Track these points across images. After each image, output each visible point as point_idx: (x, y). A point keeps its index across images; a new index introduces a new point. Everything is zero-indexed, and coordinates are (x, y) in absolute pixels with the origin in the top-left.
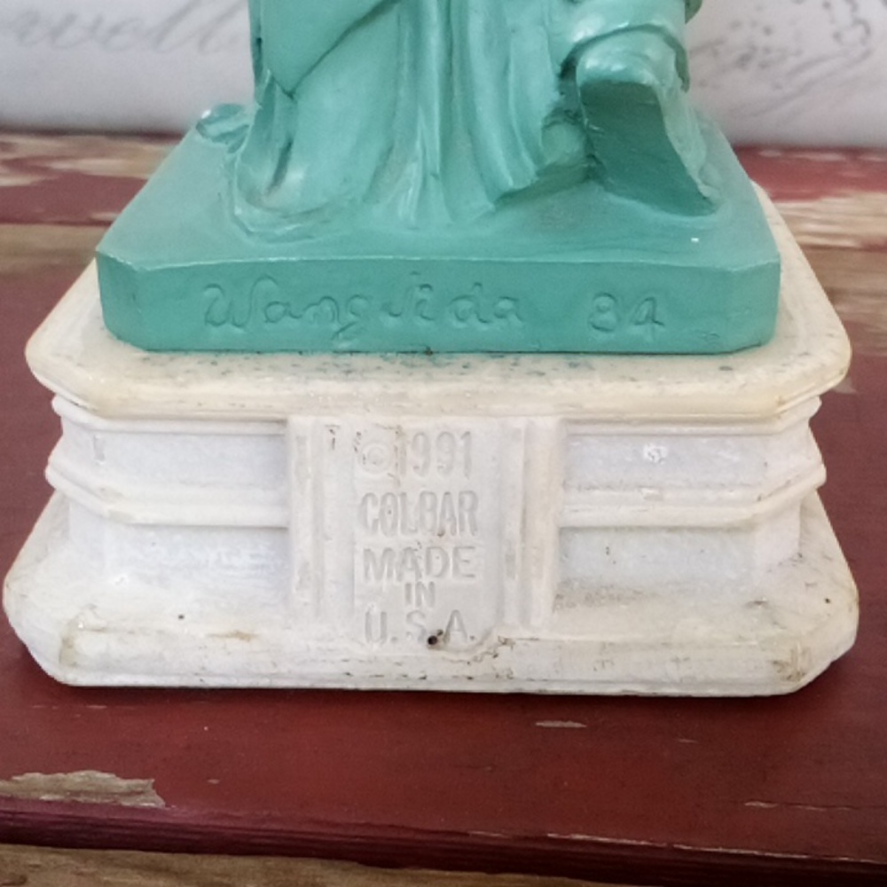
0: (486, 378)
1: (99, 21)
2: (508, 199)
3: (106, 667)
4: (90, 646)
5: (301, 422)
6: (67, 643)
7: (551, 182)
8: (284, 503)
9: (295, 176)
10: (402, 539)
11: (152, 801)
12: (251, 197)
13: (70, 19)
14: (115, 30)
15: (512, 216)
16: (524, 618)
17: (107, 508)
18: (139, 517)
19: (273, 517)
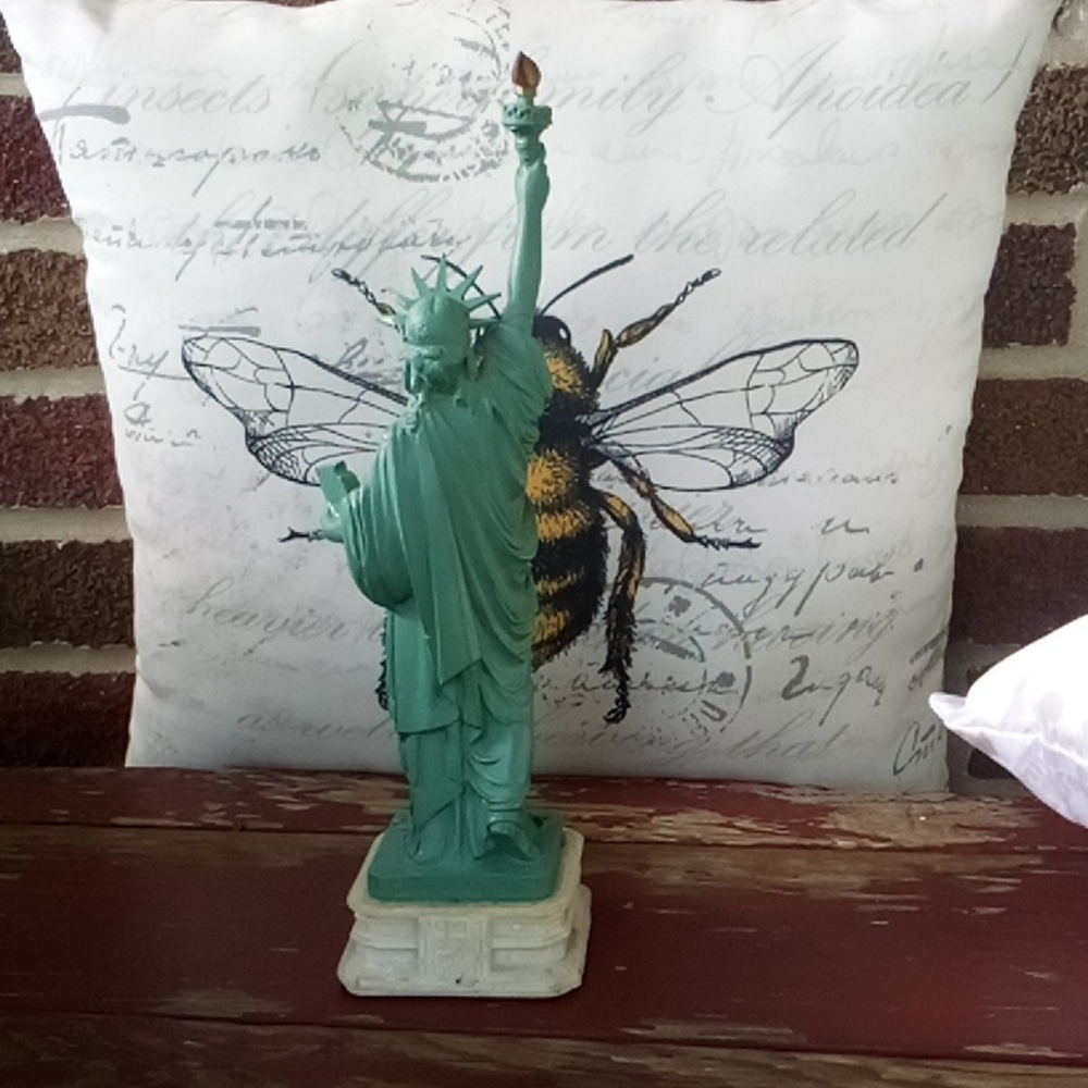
0: (470, 907)
1: (341, 728)
2: (477, 859)
3: (368, 989)
4: (363, 983)
5: (421, 920)
6: (357, 982)
7: (487, 854)
8: (417, 943)
9: (421, 853)
10: (447, 952)
11: (382, 1021)
12: (410, 857)
13: (327, 727)
14: (348, 731)
15: (479, 862)
16: (482, 974)
17: (369, 944)
18: (378, 946)
19: (414, 946)
